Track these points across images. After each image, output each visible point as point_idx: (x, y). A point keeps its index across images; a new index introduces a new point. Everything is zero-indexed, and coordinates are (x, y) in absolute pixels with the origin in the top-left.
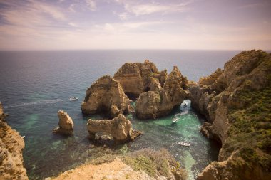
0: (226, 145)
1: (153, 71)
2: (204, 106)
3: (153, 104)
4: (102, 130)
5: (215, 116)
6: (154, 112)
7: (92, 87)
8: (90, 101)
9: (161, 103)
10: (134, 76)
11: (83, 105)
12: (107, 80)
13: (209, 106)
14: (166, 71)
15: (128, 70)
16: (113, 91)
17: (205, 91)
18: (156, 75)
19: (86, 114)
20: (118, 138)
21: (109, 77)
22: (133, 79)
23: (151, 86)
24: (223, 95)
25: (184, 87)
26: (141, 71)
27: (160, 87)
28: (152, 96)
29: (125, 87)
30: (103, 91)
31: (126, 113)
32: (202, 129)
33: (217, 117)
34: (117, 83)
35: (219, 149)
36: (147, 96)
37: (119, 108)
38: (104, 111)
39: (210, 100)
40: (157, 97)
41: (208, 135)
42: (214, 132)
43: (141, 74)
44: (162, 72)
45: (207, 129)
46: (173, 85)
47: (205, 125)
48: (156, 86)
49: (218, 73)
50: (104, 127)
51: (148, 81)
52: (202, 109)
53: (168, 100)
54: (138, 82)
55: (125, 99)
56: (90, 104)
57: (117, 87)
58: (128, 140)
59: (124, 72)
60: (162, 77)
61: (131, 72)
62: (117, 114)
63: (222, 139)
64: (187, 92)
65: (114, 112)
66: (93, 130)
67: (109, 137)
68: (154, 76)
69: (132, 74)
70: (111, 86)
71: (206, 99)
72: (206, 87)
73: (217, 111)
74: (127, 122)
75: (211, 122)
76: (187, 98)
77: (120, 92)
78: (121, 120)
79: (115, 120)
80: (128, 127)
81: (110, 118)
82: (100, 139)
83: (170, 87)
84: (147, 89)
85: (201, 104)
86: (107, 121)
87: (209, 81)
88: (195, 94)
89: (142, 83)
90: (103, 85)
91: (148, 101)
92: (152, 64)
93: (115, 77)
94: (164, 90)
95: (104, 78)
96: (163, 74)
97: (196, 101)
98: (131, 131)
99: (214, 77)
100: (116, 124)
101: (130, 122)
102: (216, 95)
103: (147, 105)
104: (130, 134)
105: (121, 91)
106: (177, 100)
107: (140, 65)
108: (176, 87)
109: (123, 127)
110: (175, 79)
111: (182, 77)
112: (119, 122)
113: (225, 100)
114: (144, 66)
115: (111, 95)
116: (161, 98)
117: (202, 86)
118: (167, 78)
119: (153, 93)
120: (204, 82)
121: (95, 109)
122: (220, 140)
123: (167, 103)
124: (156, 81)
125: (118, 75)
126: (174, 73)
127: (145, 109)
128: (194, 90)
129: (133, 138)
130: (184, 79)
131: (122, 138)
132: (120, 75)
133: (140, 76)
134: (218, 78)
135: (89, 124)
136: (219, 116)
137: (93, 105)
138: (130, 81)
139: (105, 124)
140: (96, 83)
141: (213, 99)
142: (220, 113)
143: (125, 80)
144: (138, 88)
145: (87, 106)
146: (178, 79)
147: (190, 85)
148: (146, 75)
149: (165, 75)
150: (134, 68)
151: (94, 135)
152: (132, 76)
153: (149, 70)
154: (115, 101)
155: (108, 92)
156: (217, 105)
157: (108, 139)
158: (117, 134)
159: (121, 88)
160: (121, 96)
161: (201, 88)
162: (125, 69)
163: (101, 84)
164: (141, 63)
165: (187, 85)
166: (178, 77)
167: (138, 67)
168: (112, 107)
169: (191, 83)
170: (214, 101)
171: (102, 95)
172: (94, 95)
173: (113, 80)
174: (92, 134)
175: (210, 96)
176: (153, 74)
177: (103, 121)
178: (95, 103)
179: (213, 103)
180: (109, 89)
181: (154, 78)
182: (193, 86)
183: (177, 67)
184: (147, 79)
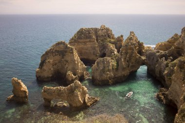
0: (181, 111)
1: (109, 37)
2: (161, 72)
3: (109, 70)
4: (57, 97)
5: (171, 82)
6: (110, 78)
7: (47, 53)
8: (45, 67)
9: (117, 69)
10: (90, 41)
11: (37, 72)
12: (62, 46)
13: (166, 72)
14: (122, 36)
15: (83, 35)
16: (68, 58)
17: (161, 56)
18: (112, 40)
19: (41, 81)
20: (74, 105)
22: (89, 45)
23: (106, 51)
24: (180, 61)
25: (140, 52)
26: (97, 37)
27: (116, 53)
28: (108, 62)
29: (80, 53)
30: (58, 58)
31: (82, 79)
32: (158, 95)
33: (173, 82)
34: (72, 49)
35: (175, 115)
36: (103, 62)
37: (75, 75)
38: (60, 78)
39: (167, 66)
40: (113, 63)
41: (164, 101)
42: (170, 97)
43: (97, 40)
44: (119, 38)
45: (163, 94)
46: (129, 51)
47: (161, 91)
48: (112, 52)
49: (175, 38)
50: (59, 94)
51: (104, 47)
52: (158, 75)
53: (125, 66)
54: (94, 48)
55: (81, 66)
56: (44, 70)
57: (73, 53)
58: (84, 107)
59: (79, 38)
60: (118, 42)
61: (87, 38)
62: (72, 81)
63: (178, 105)
64: (143, 58)
65: (70, 79)
66: (48, 97)
67: (65, 104)
68: (110, 42)
69: (88, 40)
70: (66, 52)
71: (162, 65)
72: (163, 52)
73: (173, 77)
74: (83, 89)
75: (167, 88)
76: (143, 63)
77: (76, 58)
78: (77, 87)
79: (71, 86)
80: (84, 93)
81: (66, 85)
82: (56, 105)
83: (126, 53)
84: (103, 55)
85: (157, 70)
86: (62, 88)
87: (165, 46)
88: (151, 60)
89: (98, 49)
91: (104, 67)
92: (108, 30)
93: (70, 43)
94: (120, 56)
95: (59, 44)
96: (120, 39)
97: (152, 67)
98: (87, 98)
99: (171, 42)
100: (72, 91)
101: (86, 89)
102: (172, 60)
103: (103, 71)
104: (86, 100)
105: (76, 57)
106: (133, 66)
107: (96, 30)
108: (132, 53)
109: (79, 93)
110: (132, 44)
111: (139, 42)
112: (75, 89)
113: (181, 66)
114: (100, 32)
115: (67, 61)
116: (118, 64)
117: (158, 52)
118: (124, 43)
119: (109, 59)
120: (161, 47)
121: (50, 76)
122: (175, 105)
123: (124, 69)
124: (112, 46)
125: (73, 41)
126: (130, 39)
127: (101, 75)
128: (151, 56)
129: (89, 104)
130: (140, 45)
131: (79, 105)
132: (75, 41)
133: (96, 41)
134: (175, 44)
135: (45, 91)
136: (175, 81)
137: (48, 72)
138: (85, 47)
139: (60, 90)
140: (51, 49)
141: (169, 65)
142: (176, 79)
143: (80, 46)
144: (94, 54)
145: (41, 72)
146: (134, 44)
147: (147, 50)
148: (102, 40)
149: (121, 41)
150: (89, 33)
151: (50, 102)
152: (87, 42)
153: (105, 36)
154: (70, 67)
155: (63, 58)
156: (173, 70)
157: (64, 106)
158: (73, 100)
159: (77, 54)
160: (76, 62)
161: (158, 54)
162: (80, 35)
163: (56, 51)
164: (97, 29)
165: (143, 51)
166: (135, 42)
167: (94, 33)
168: (68, 74)
169: (148, 49)
170: (171, 66)
171: (57, 62)
172: (49, 62)
173: (69, 46)
174: (48, 101)
175: (166, 62)
176: (109, 39)
177: (59, 87)
178: (50, 69)
179: (170, 68)
180: (64, 55)
181: (110, 44)
182: (150, 52)
183: (133, 33)
184: (103, 45)
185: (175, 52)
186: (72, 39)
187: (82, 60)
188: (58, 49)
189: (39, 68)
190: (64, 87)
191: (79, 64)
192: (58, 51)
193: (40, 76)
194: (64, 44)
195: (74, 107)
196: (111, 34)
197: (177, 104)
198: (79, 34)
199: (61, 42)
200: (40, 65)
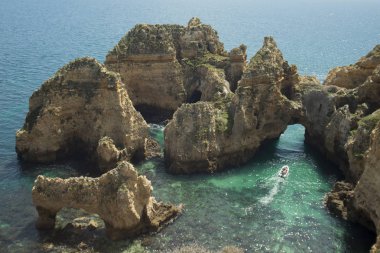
1: (210, 49)
2: (338, 142)
3: (208, 136)
4: (73, 203)
5: (362, 166)
6: (211, 156)
7: (46, 88)
8: (40, 126)
9: (229, 133)
10: (160, 60)
11: (19, 139)
12: (86, 70)
13: (351, 141)
14: (243, 48)
15: (142, 43)
16: (103, 103)
17: (341, 102)
18: (219, 59)
19: (29, 161)
20: (118, 224)
21: (91, 64)
22: (158, 70)
23: (203, 86)
25: (289, 91)
26: (178, 48)
27: (226, 90)
28: (207, 115)
29: (135, 91)
30: (75, 101)
31: (137, 158)
32: (330, 199)
33: (367, 167)
34: (113, 79)
35: (369, 248)
36: (194, 114)
37: (120, 146)
38: (79, 154)
39: (354, 125)
40: (220, 117)
41: (345, 214)
42: (358, 205)
43: (179, 57)
44: (234, 52)
45: (342, 197)
46: (261, 87)
47: (337, 189)
48: (217, 88)
49: (377, 56)
50: (79, 196)
51: (196, 75)
52: (331, 149)
53: (248, 126)
54: (171, 78)
55: (135, 123)
56: (39, 134)
57: (114, 89)
58: (144, 229)
59: (133, 50)
60: (232, 64)
61: (153, 50)
62: (114, 162)
64: (296, 105)
65: (108, 158)
66: (48, 204)
67: (94, 223)
68: (213, 63)
69: (155, 56)
70: (96, 86)
71: (343, 123)
72: (344, 92)
73: (368, 153)
74: (141, 183)
76: (296, 118)
77: (122, 104)
78: (125, 178)
79: (109, 176)
80: (143, 195)
81: (95, 173)
82: (70, 226)
83: (253, 93)
84: (195, 96)
85: (329, 136)
86: (87, 181)
87: (352, 78)
88: (316, 111)
89: (180, 80)
90: (75, 85)
91: (197, 128)
92: (207, 30)
93: (108, 63)
94: (237, 100)
95: (77, 64)
96: (237, 57)
97: (317, 128)
98: (150, 206)
99: (365, 67)
100: (112, 189)
101: (148, 182)
102: (368, 112)
103: (194, 137)
104: (149, 213)
105: (125, 100)
106: (269, 126)
107: (176, 31)
108: (269, 91)
109: (130, 194)
110: (267, 70)
111: (285, 64)
112: (120, 184)
114: (187, 36)
115: (99, 111)
116: (231, 119)
117: (333, 91)
118: (247, 67)
119: (208, 105)
120: (340, 78)
121: (56, 148)
122: (371, 223)
123: (246, 133)
124: (217, 74)
125: (117, 58)
126: (264, 56)
127: (188, 149)
128: (315, 100)
129: (155, 222)
130: (289, 72)
131: (129, 223)
132: (122, 58)
133: (175, 60)
134: (376, 71)
135: (39, 189)
136: (373, 165)
137: (49, 138)
138: (147, 73)
139: (81, 187)
140: (57, 79)
141: (360, 123)
142: (375, 159)
143: (135, 72)
144: (171, 94)
145: (31, 139)
146: (273, 70)
147: (305, 86)
148: (192, 58)
149: (241, 60)
150: (159, 38)
151: (53, 217)
152: (153, 61)
153: (200, 46)
154: (108, 126)
155: (88, 102)
156: (368, 138)
157: (91, 228)
158: (116, 212)
159: (125, 92)
160: (124, 114)
161: (332, 95)
162: (135, 42)
163: (70, 82)
164: (178, 27)
165: (297, 87)
166: (275, 65)
167: (170, 37)
168: (101, 143)
169: (307, 82)
170: (363, 127)
171: (72, 111)
172: (50, 112)
173: (104, 70)
174: (48, 215)
175: (352, 116)
176: (209, 56)
177: (77, 179)
178: (55, 132)
179: (361, 133)
180: (93, 95)
181: (211, 68)
182: (313, 89)
183: (271, 40)
184: (195, 71)
185: (375, 92)
186: (114, 52)
187: (138, 107)
188: (75, 79)
189: (25, 127)
190: (91, 179)
191: (132, 119)
192: (77, 83)
193: (26, 150)
194: (93, 65)
195: (118, 229)
196: (216, 42)
197: (374, 220)
198: (132, 39)
199: (85, 60)
200: (27, 120)
